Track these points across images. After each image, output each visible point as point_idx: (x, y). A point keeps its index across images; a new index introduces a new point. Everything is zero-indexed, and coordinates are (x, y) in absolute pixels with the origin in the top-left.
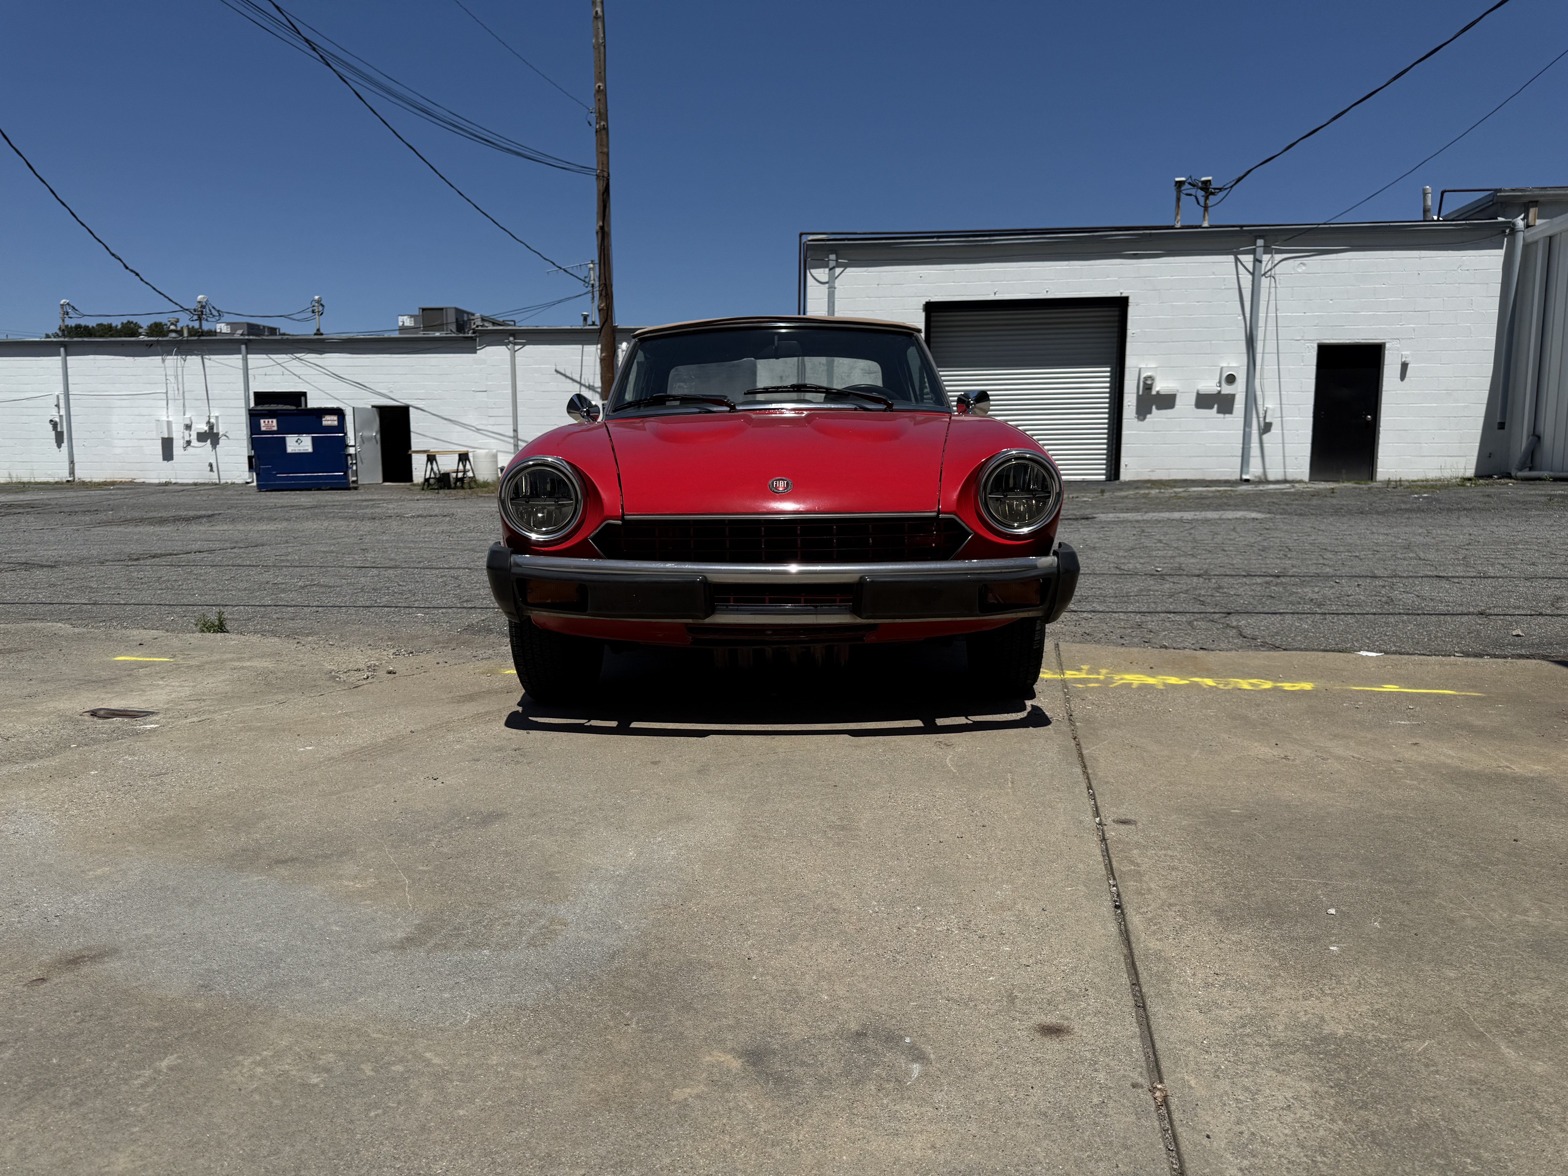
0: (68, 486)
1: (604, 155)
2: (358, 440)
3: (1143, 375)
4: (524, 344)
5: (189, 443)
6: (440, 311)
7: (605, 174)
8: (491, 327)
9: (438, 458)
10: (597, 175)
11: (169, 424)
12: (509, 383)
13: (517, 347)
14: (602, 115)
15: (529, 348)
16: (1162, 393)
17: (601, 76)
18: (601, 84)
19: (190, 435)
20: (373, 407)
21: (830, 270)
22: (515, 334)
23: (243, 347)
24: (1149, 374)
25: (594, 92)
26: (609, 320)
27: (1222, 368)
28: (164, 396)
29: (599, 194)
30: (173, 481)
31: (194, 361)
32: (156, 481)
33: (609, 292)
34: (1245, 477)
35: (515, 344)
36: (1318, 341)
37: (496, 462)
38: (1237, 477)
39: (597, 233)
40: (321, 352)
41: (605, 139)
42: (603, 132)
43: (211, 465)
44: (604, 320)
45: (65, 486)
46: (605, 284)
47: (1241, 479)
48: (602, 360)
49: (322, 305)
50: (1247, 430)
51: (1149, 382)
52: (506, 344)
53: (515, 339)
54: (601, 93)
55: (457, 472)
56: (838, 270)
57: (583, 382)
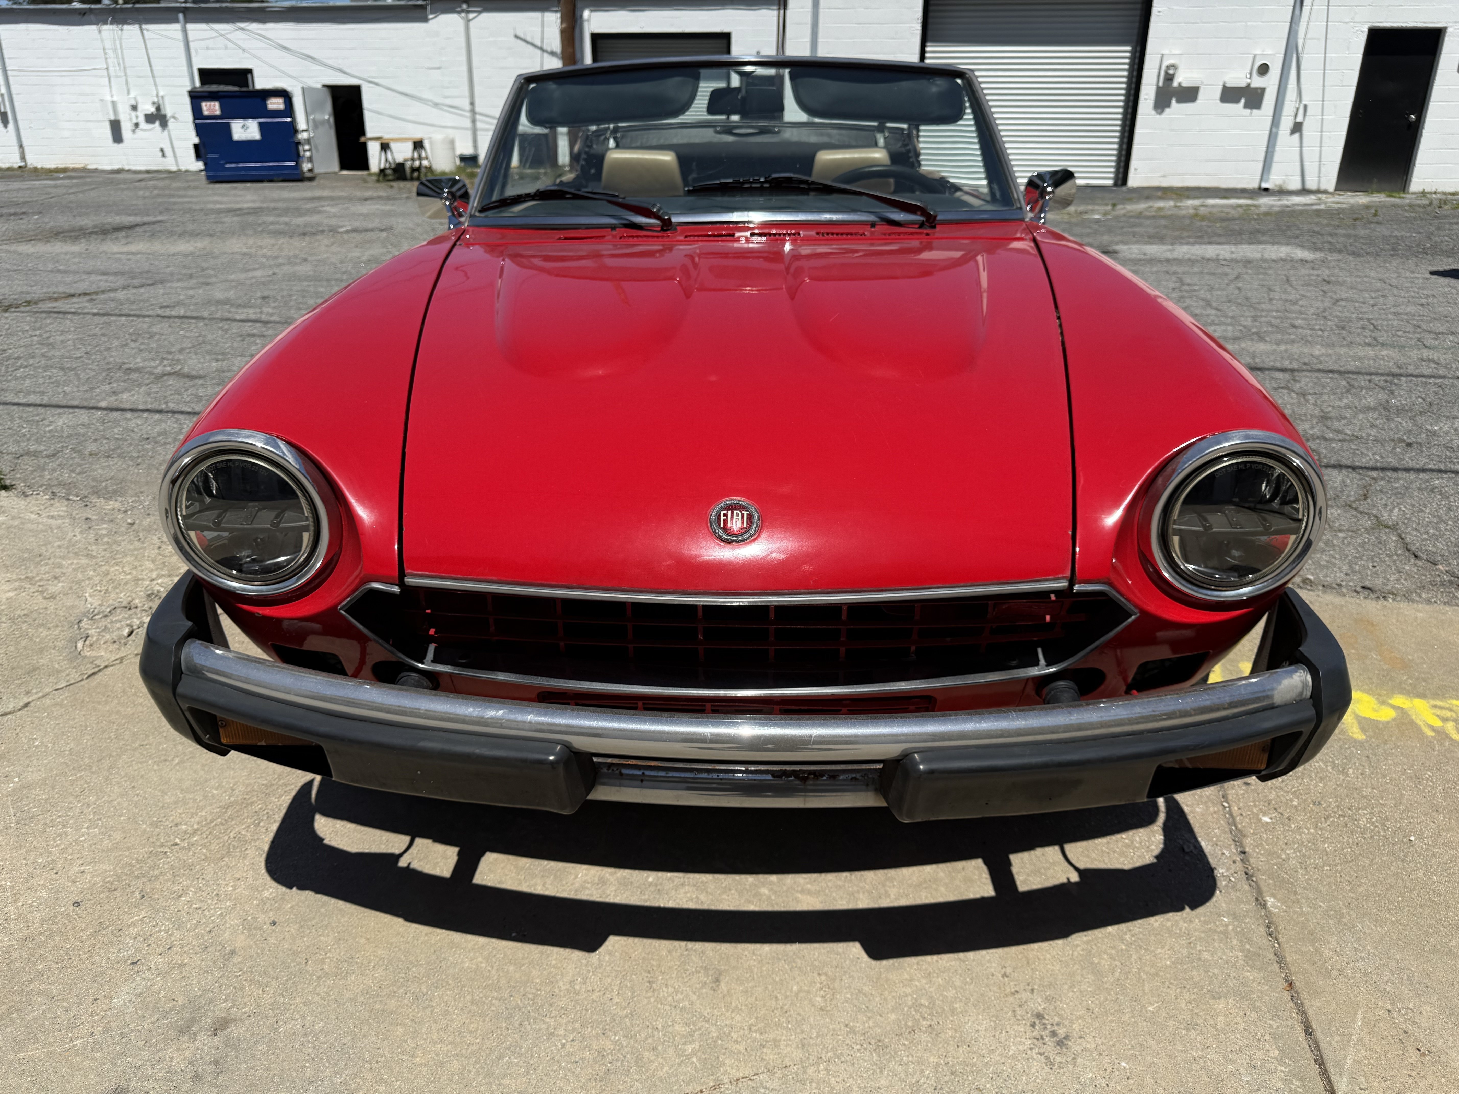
0: (19, 173)
2: (311, 124)
3: (1166, 63)
4: (480, 12)
5: (137, 125)
9: (393, 145)
11: (114, 103)
12: (464, 58)
13: (471, 16)
15: (485, 15)
16: (1184, 84)
19: (137, 117)
20: (324, 86)
22: (467, 1)
23: (181, 16)
24: (1171, 61)
27: (1255, 56)
28: (105, 73)
30: (127, 168)
31: (131, 30)
32: (109, 168)
34: (1264, 185)
35: (468, 12)
36: (1370, 25)
37: (453, 149)
38: (1254, 185)
40: (263, 21)
43: (162, 150)
45: (16, 173)
47: (1260, 188)
48: (562, 28)
50: (1274, 130)
51: (1171, 72)
52: (459, 12)
53: (469, 6)
55: (413, 159)
57: (545, 47)
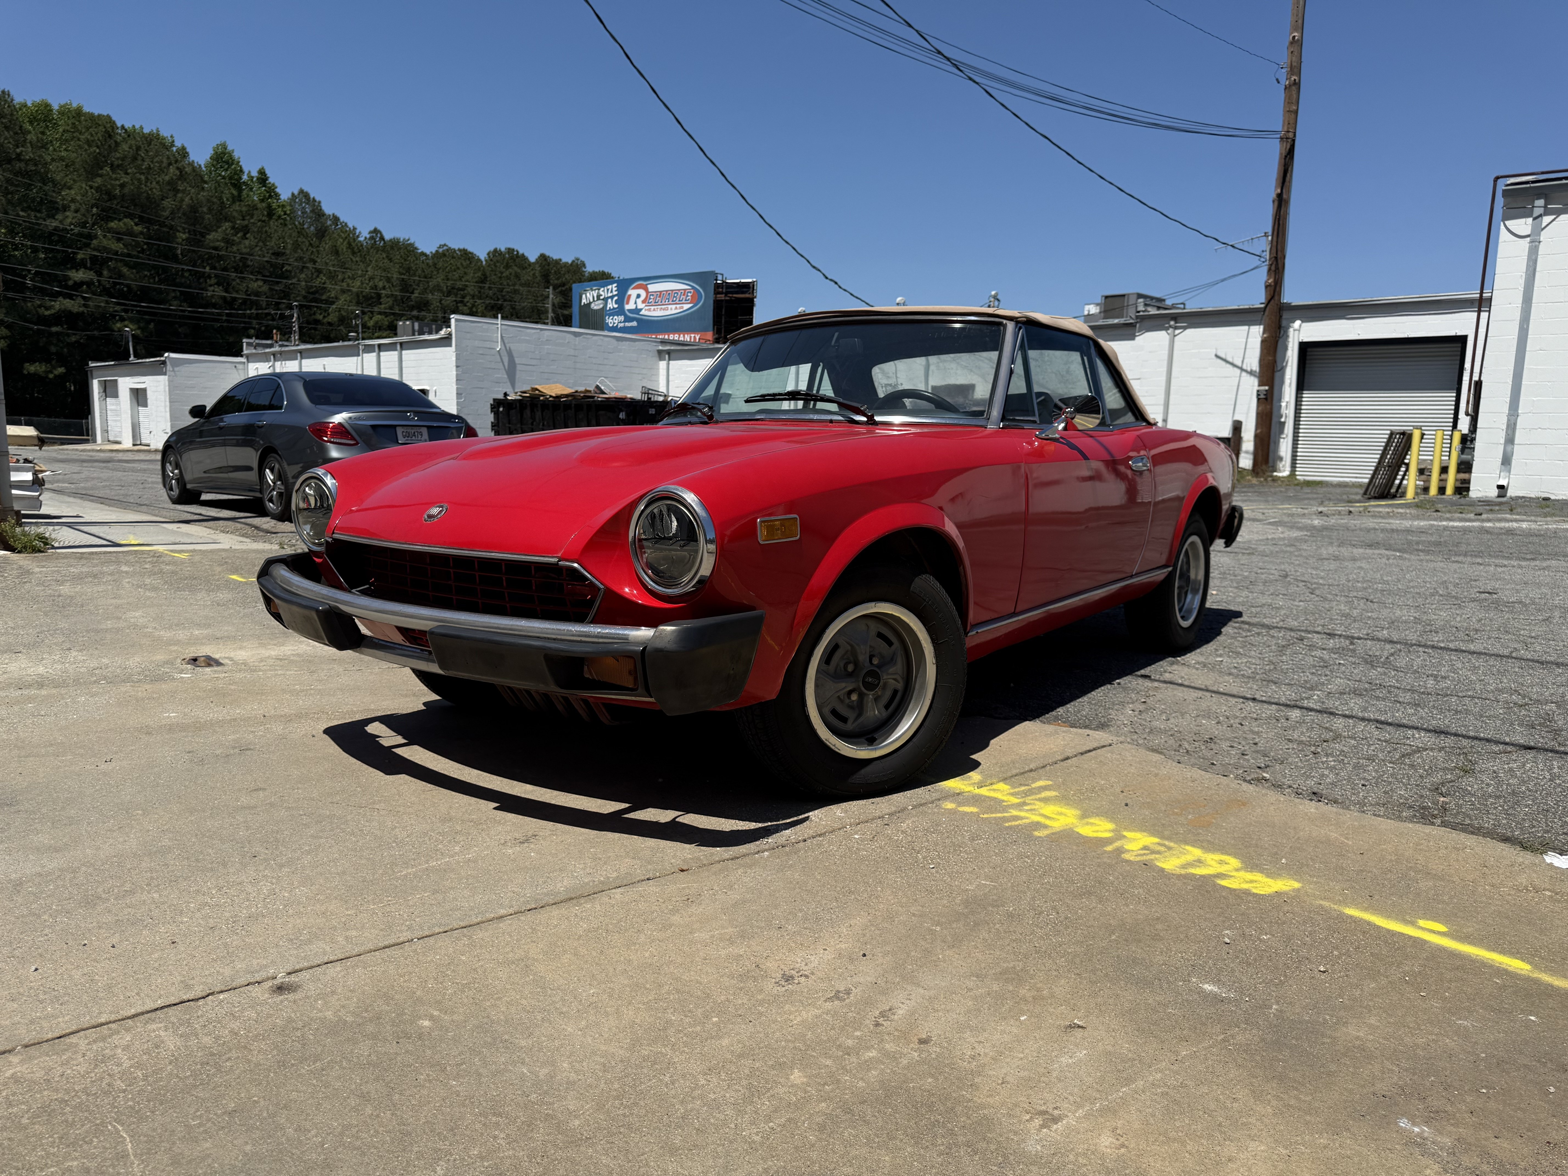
1: (1292, 113)
4: (1185, 328)
6: (1122, 298)
7: (1291, 135)
8: (1153, 311)
10: (1281, 138)
12: (1164, 369)
13: (1177, 332)
14: (1295, 69)
15: (1189, 332)
17: (1300, 25)
18: (1296, 34)
21: (1535, 219)
22: (1175, 318)
25: (1287, 44)
26: (1276, 298)
29: (1280, 158)
33: (1280, 266)
35: (1176, 328)
39: (1273, 201)
41: (1295, 96)
42: (1294, 88)
44: (1269, 298)
46: (1276, 258)
48: (1263, 342)
49: (998, 300)
52: (1166, 329)
53: (1176, 323)
54: (1296, 44)
56: (1547, 219)
57: (1244, 367)
